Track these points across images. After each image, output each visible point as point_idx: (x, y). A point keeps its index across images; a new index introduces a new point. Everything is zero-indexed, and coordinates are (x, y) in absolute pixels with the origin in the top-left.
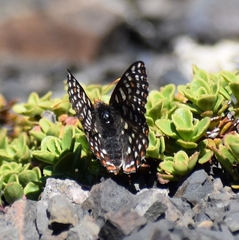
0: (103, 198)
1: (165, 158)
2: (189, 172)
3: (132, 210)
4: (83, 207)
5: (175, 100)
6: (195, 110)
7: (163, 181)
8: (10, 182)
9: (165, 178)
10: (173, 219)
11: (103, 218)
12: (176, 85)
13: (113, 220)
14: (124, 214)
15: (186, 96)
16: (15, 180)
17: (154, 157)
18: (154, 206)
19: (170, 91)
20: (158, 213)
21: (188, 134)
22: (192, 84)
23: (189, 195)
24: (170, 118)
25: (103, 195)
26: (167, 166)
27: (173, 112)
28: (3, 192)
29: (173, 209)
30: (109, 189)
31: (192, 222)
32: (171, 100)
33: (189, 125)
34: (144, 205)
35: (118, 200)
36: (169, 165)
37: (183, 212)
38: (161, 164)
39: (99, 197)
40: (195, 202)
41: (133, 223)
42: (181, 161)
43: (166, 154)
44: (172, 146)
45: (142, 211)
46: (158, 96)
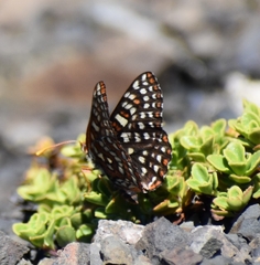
0: (157, 237)
1: (219, 193)
2: (244, 208)
3: (187, 248)
4: (137, 248)
5: (226, 135)
6: (247, 144)
7: (217, 218)
8: (62, 226)
9: (219, 215)
10: (230, 255)
11: (158, 257)
12: (227, 120)
13: (168, 259)
14: (179, 252)
15: (237, 131)
16: (67, 223)
17: (207, 193)
18: (209, 243)
19: (221, 126)
20: (214, 250)
21: (241, 168)
22: (243, 118)
23: (245, 231)
24: (221, 153)
25: (156, 234)
26: (222, 202)
27: (225, 148)
28: (55, 237)
29: (229, 245)
30: (163, 228)
31: (249, 257)
32: (222, 135)
33: (242, 160)
34: (199, 242)
35: (172, 238)
36: (223, 201)
37: (239, 248)
38: (215, 201)
39: (153, 236)
40: (252, 238)
41: (188, 260)
42: (235, 196)
43: (220, 189)
44: (225, 181)
45: (197, 248)
46: (208, 132)
